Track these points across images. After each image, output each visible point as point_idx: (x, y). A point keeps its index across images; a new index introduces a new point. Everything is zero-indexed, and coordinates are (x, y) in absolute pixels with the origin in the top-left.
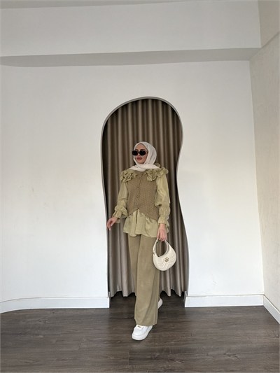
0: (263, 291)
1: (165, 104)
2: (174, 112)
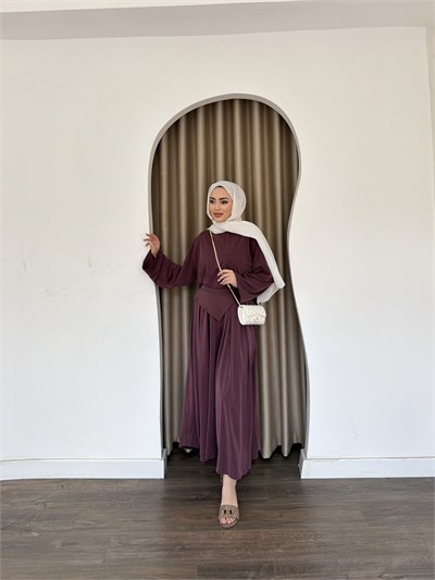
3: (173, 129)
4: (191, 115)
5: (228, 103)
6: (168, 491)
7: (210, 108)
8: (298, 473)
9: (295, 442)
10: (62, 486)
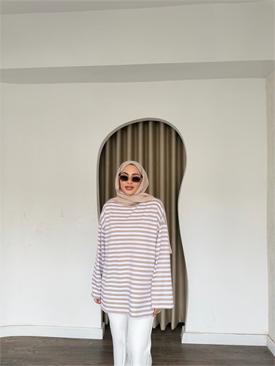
0: (266, 330)
1: (168, 127)
2: (177, 135)
3: (113, 137)
4: (124, 129)
5: (146, 123)
6: (104, 347)
7: (135, 125)
8: (180, 339)
9: (180, 321)
10: (45, 342)
